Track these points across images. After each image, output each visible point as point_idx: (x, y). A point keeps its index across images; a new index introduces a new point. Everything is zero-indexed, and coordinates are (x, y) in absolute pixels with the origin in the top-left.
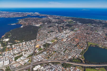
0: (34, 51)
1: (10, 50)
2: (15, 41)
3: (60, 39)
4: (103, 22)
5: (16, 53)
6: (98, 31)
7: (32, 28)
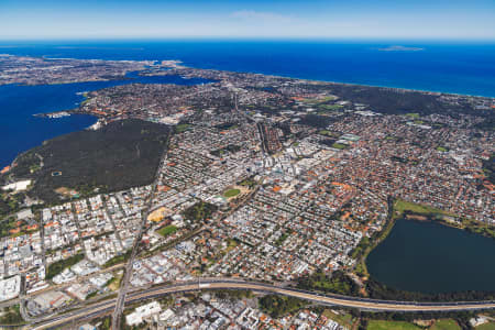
0: (140, 239)
1: (30, 233)
2: (58, 191)
3: (265, 182)
4: (479, 107)
5: (54, 247)
6: (448, 149)
7: (143, 131)
